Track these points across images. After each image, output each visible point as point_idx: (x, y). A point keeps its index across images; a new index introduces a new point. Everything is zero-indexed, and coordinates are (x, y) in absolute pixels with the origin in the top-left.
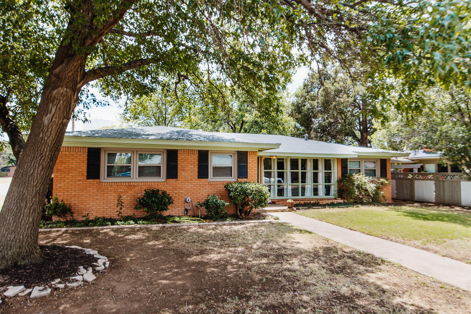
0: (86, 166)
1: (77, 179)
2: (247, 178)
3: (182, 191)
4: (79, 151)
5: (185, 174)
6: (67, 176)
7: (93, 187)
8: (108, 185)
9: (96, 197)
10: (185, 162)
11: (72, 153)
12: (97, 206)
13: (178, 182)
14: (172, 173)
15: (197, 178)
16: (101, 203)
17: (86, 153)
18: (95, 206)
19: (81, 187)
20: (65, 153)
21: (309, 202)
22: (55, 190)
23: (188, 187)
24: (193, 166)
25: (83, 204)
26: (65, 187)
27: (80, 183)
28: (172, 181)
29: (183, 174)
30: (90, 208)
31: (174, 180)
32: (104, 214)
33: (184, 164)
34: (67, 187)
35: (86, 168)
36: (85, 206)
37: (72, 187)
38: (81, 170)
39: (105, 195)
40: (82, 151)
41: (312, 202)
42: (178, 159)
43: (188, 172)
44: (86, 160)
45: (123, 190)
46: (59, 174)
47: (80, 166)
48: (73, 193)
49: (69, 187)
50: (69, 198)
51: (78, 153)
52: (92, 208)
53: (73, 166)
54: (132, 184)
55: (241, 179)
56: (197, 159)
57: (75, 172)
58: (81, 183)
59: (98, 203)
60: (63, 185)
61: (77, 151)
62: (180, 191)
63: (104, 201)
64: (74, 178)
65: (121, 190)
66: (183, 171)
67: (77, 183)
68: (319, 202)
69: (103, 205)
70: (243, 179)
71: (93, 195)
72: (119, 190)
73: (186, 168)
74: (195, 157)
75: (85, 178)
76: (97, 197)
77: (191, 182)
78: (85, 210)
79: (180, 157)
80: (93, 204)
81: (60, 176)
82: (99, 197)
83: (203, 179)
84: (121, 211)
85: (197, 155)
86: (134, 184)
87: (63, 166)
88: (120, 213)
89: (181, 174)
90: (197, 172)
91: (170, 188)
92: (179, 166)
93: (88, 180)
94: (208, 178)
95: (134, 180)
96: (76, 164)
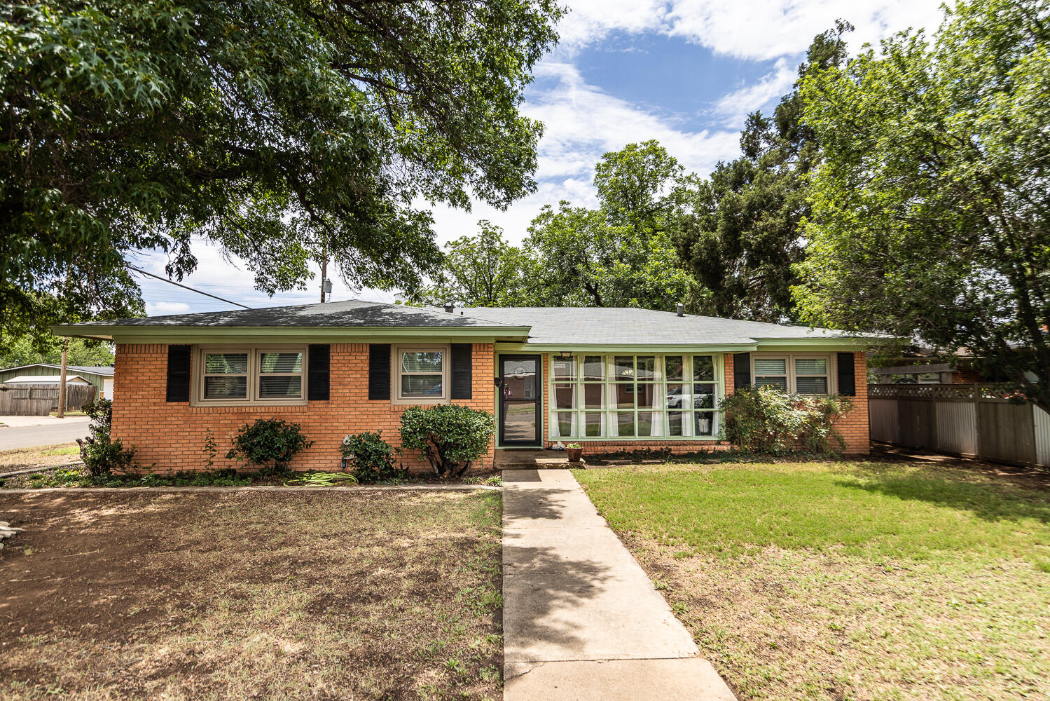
0: (166, 378)
1: (151, 401)
2: (471, 398)
3: (337, 424)
4: (155, 351)
5: (345, 391)
6: (134, 397)
7: (178, 415)
8: (203, 411)
9: (181, 434)
10: (343, 369)
11: (144, 356)
12: (184, 449)
13: (330, 406)
14: (319, 389)
15: (367, 398)
16: (191, 445)
17: (166, 355)
18: (182, 449)
19: (157, 415)
20: (133, 355)
21: (645, 448)
22: (115, 420)
23: (350, 417)
24: (359, 376)
25: (161, 445)
26: (131, 416)
27: (156, 408)
28: (319, 404)
29: (340, 391)
30: (172, 453)
31: (322, 402)
32: (196, 464)
33: (342, 372)
34: (134, 416)
35: (166, 381)
36: (163, 449)
37: (143, 416)
38: (158, 385)
39: (198, 430)
40: (159, 351)
41: (653, 449)
42: (331, 361)
43: (349, 387)
44: (166, 366)
45: (230, 422)
46: (122, 393)
47: (156, 378)
48: (143, 427)
49: (138, 416)
50: (138, 434)
51: (153, 355)
52: (176, 453)
53: (145, 378)
54: (243, 410)
55: (457, 401)
56: (368, 361)
57: (148, 389)
58: (158, 408)
59: (186, 445)
60: (128, 412)
61: (151, 352)
62: (334, 424)
63: (196, 441)
64: (146, 400)
65: (227, 422)
66: (340, 385)
67: (150, 408)
68: (670, 450)
69: (195, 449)
70: (461, 401)
71: (177, 430)
72: (222, 422)
73: (347, 380)
74: (362, 358)
75: (164, 400)
76: (184, 434)
77: (355, 406)
78: (162, 457)
79: (335, 359)
80: (177, 445)
81: (124, 397)
82: (187, 434)
83: (378, 401)
84: (212, 460)
85: (368, 354)
86: (247, 410)
87: (128, 378)
88: (211, 463)
89: (334, 389)
90: (367, 387)
91: (315, 417)
92: (331, 376)
93: (169, 404)
94: (388, 398)
95: (252, 403)
96: (149, 374)
